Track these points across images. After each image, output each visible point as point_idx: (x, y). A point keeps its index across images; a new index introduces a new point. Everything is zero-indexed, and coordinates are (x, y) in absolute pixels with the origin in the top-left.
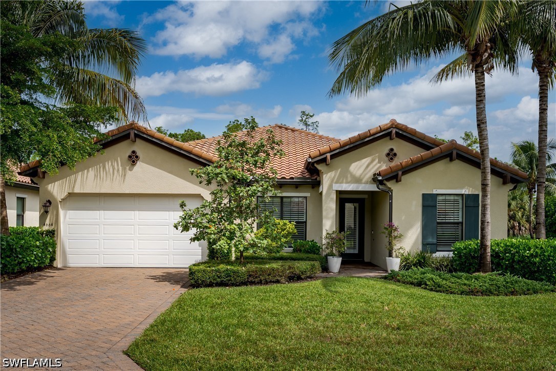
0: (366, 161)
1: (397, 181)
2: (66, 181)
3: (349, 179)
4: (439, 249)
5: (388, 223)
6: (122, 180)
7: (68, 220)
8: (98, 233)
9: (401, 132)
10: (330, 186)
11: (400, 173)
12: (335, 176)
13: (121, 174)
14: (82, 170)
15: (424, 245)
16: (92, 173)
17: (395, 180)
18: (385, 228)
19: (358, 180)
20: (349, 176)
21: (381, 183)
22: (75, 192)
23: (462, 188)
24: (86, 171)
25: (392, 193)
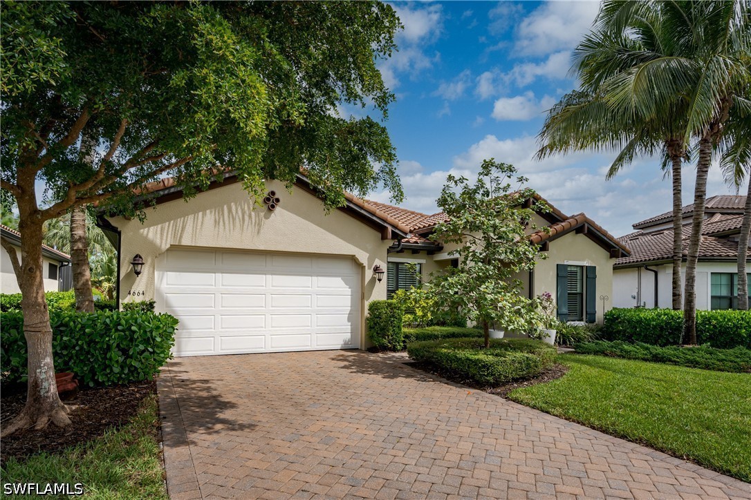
2: (169, 227)
4: (568, 319)
6: (256, 231)
7: (166, 286)
8: (213, 306)
11: (548, 242)
13: (254, 221)
14: (195, 212)
15: (559, 315)
16: (210, 217)
22: (183, 244)
23: (583, 260)
24: (201, 214)
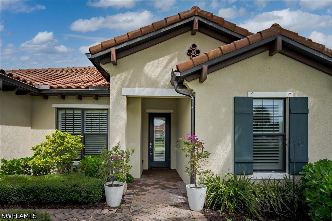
0: (163, 60)
1: (201, 82)
3: (143, 81)
4: (255, 168)
5: (190, 136)
9: (205, 22)
10: (120, 91)
11: (205, 67)
12: (126, 78)
15: (236, 163)
17: (198, 80)
18: (185, 143)
19: (154, 84)
20: (143, 79)
21: (181, 85)
25: (194, 97)
